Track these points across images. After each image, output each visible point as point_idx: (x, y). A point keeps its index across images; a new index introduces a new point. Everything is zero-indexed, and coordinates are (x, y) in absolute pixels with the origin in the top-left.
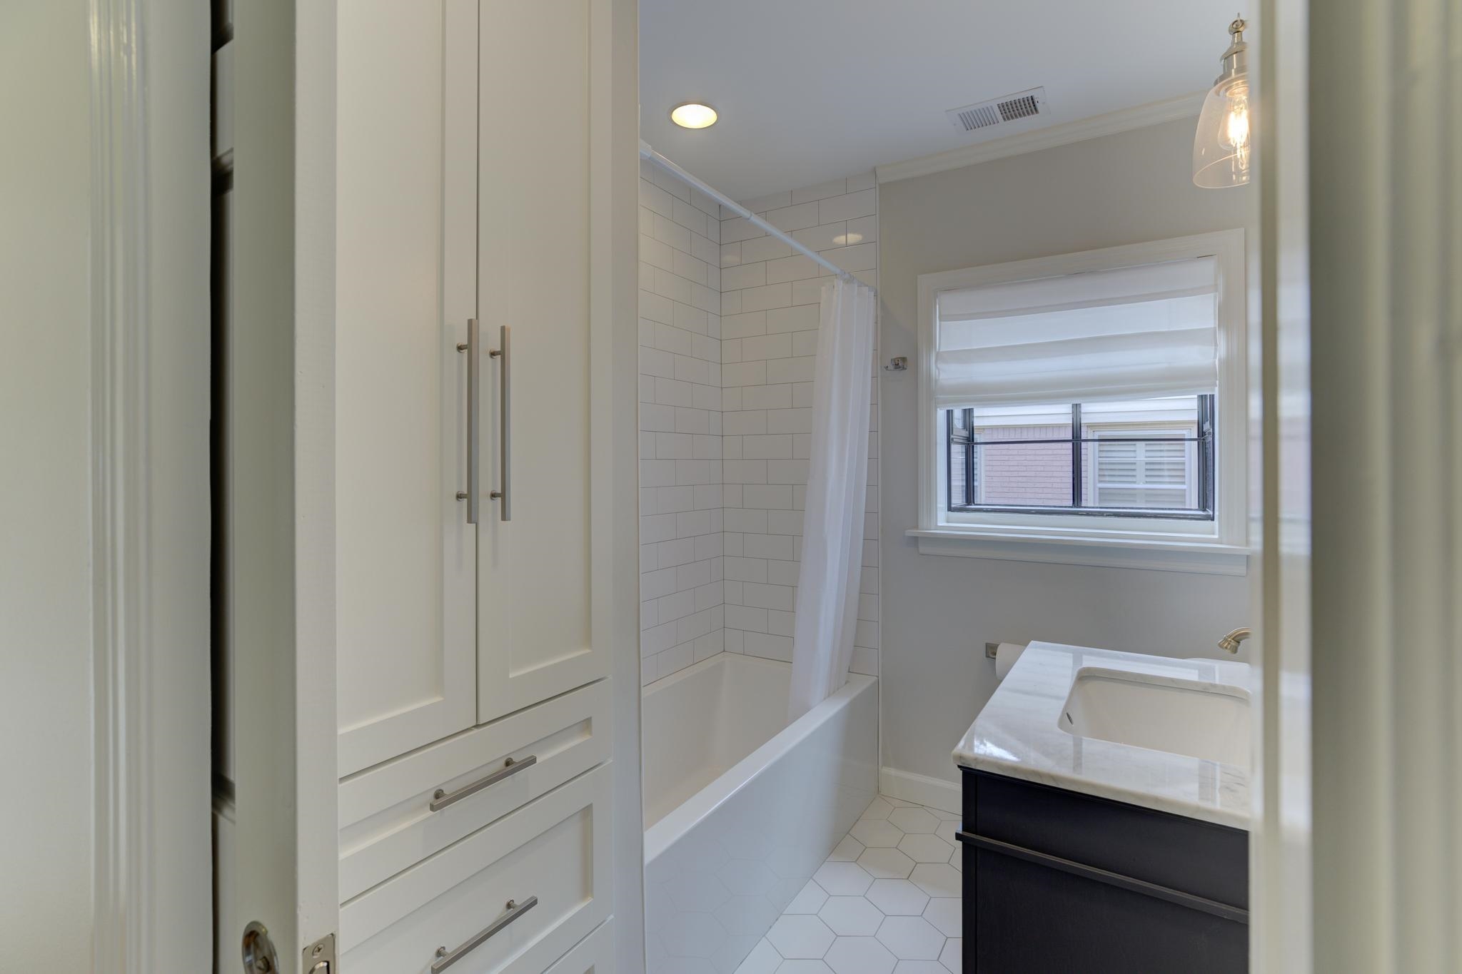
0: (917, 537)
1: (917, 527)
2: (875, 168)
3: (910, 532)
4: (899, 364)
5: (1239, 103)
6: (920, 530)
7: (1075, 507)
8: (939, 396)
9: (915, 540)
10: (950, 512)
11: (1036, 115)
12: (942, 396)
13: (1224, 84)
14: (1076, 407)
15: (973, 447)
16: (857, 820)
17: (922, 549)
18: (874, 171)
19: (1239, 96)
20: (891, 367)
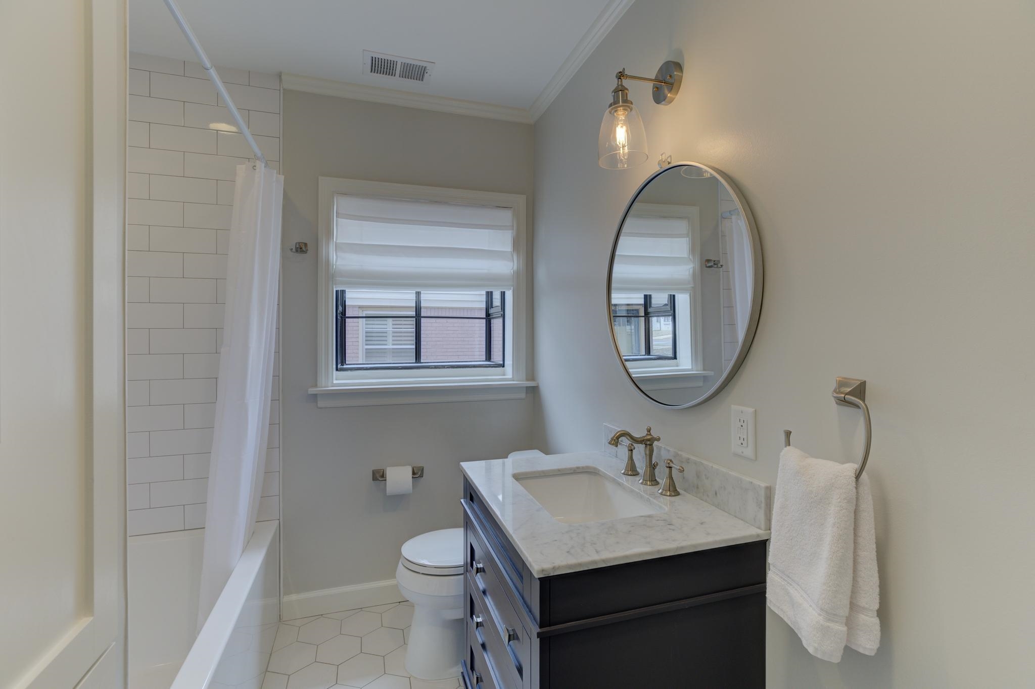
0: (317, 394)
1: (316, 386)
2: (281, 73)
3: (312, 391)
4: (301, 249)
5: (621, 120)
6: (320, 388)
7: (418, 363)
8: (337, 279)
9: (315, 397)
10: (338, 372)
11: (420, 82)
12: (340, 279)
13: (614, 108)
14: (418, 294)
15: (345, 320)
16: (271, 655)
17: (321, 404)
18: (280, 76)
19: (621, 116)
20: (294, 250)
